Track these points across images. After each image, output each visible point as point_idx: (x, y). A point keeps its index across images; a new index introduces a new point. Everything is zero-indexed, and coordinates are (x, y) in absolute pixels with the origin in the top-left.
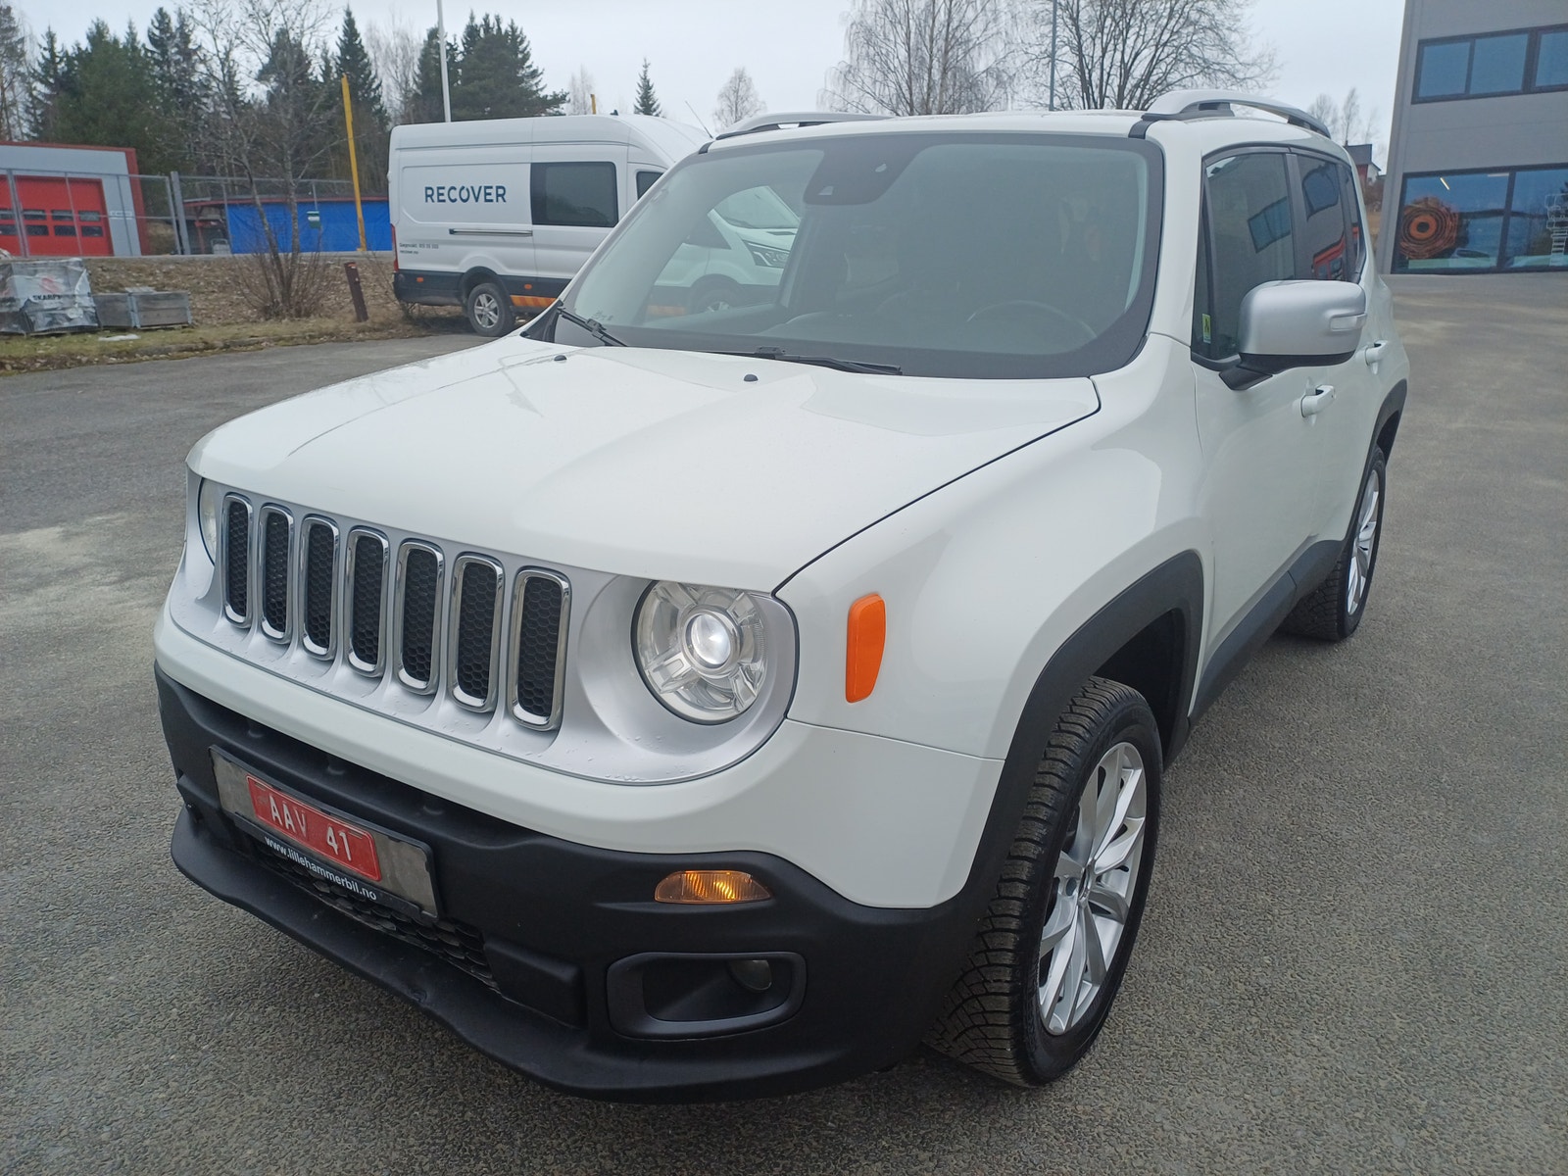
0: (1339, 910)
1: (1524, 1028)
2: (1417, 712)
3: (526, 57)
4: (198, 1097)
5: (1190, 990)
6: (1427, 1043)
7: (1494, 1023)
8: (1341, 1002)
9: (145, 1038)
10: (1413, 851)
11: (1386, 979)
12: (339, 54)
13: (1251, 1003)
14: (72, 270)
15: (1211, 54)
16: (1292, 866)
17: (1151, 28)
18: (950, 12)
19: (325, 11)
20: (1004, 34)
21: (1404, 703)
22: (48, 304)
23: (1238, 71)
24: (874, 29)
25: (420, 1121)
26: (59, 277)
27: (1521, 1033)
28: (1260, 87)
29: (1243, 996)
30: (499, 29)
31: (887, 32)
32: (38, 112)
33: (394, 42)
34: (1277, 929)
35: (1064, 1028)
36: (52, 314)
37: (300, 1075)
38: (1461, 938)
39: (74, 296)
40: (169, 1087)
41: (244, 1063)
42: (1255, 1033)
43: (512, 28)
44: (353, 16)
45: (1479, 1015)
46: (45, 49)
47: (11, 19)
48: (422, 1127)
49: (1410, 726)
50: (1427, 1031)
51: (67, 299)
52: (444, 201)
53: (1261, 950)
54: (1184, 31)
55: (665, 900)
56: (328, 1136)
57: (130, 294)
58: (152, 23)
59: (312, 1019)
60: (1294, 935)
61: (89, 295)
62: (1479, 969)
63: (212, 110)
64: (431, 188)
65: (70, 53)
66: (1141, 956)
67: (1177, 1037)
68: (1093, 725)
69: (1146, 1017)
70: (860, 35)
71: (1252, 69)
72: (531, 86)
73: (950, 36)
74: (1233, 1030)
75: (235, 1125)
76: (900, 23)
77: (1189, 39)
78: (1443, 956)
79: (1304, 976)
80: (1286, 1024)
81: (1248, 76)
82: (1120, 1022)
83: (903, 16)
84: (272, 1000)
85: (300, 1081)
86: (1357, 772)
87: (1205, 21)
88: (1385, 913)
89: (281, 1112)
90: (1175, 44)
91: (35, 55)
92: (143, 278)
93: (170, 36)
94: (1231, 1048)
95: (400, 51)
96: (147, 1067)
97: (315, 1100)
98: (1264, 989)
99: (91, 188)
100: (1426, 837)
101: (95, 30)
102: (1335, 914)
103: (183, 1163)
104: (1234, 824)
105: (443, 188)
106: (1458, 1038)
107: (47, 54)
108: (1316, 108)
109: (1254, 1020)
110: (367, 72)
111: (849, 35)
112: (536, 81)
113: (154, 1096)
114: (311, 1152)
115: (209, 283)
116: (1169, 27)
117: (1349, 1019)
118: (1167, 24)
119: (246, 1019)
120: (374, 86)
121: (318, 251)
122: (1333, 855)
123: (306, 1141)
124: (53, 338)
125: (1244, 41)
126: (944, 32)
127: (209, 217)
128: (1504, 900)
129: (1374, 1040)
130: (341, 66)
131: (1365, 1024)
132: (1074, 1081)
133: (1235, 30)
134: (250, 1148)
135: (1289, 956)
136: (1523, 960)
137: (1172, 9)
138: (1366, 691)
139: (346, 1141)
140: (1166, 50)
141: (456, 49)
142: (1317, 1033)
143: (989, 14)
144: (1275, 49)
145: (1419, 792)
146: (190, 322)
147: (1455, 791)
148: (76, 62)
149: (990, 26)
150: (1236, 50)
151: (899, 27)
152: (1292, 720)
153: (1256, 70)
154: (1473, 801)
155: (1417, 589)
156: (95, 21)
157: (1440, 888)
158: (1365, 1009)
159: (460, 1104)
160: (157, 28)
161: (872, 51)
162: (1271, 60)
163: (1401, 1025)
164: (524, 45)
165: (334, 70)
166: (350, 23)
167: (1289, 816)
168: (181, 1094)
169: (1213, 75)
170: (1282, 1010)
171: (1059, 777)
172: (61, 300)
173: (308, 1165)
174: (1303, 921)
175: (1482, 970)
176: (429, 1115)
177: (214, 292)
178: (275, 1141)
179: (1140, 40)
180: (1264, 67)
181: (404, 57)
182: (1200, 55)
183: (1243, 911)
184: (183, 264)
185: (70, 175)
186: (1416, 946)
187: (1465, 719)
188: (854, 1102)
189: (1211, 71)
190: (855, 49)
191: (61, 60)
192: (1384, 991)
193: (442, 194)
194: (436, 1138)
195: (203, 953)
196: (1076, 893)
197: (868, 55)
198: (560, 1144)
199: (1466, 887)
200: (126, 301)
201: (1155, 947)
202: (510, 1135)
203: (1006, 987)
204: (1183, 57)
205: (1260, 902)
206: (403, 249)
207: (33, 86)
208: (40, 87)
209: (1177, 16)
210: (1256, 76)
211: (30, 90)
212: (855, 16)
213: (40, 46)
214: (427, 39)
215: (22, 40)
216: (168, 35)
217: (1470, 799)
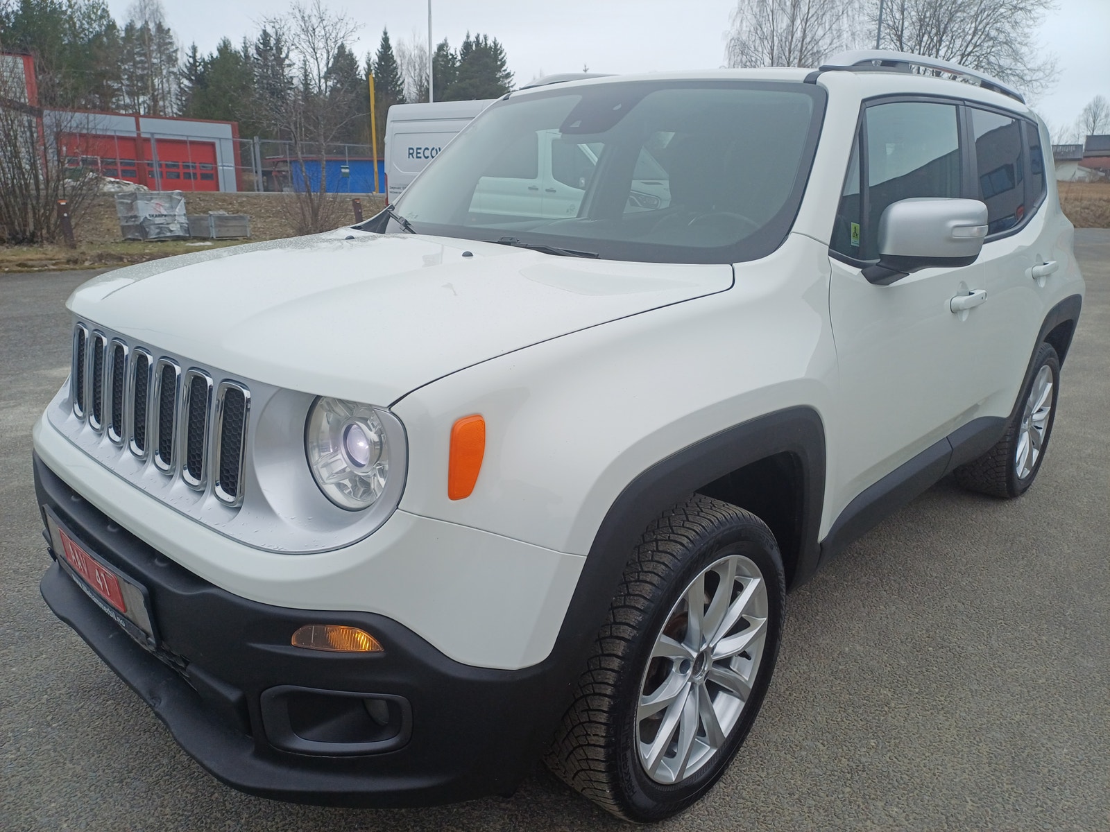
0: (946, 709)
1: (1079, 822)
2: (1061, 558)
3: (503, 64)
4: (36, 761)
5: (802, 760)
6: (990, 825)
7: (1054, 815)
8: (925, 784)
9: (19, 713)
10: (1024, 668)
11: (970, 769)
12: (377, 61)
13: (849, 776)
14: (175, 198)
15: (1005, 62)
16: (917, 670)
17: (958, 42)
18: (805, 31)
19: (352, 27)
20: (845, 47)
21: (1052, 551)
22: (158, 220)
23: (1025, 75)
24: (747, 43)
25: (179, 796)
26: (166, 202)
27: (1075, 826)
28: (1042, 87)
29: (843, 770)
30: (486, 44)
31: (756, 45)
32: (184, 98)
33: (415, 53)
34: (890, 719)
35: (674, 780)
36: (159, 226)
37: (110, 753)
38: (1045, 741)
39: (175, 215)
40: (19, 751)
41: (76, 740)
42: (845, 800)
43: (495, 43)
44: (388, 35)
45: (1041, 806)
46: (190, 57)
47: (170, 37)
48: (179, 801)
49: (1052, 569)
50: (992, 815)
51: (170, 217)
52: (420, 157)
53: (871, 735)
54: (986, 45)
55: (300, 645)
56: (111, 800)
57: (211, 215)
58: (259, 40)
59: (135, 713)
60: (902, 724)
61: (185, 215)
62: (1053, 769)
63: (293, 98)
64: (413, 149)
65: (206, 60)
66: (770, 729)
67: (778, 796)
68: (698, 537)
69: (758, 778)
70: (737, 47)
71: (1037, 73)
72: (505, 84)
73: (804, 49)
74: (827, 796)
75: (52, 784)
76: (766, 38)
77: (989, 50)
78: (1024, 755)
79: (900, 758)
80: (873, 796)
81: (1033, 79)
82: (735, 779)
83: (769, 34)
84: (114, 696)
85: (108, 757)
86: (995, 601)
87: (1002, 37)
88: (986, 715)
89: (86, 778)
90: (978, 54)
91: (183, 60)
92: (226, 206)
93: (271, 49)
94: (821, 811)
95: (418, 59)
96: (10, 735)
97: (113, 773)
98: (864, 765)
99: (209, 148)
100: (1039, 658)
101: (222, 45)
102: (942, 712)
103: (6, 807)
104: (879, 634)
105: (420, 149)
106: (1018, 824)
107: (191, 60)
108: (1093, 105)
109: (848, 789)
110: (395, 73)
111: (728, 47)
112: (509, 80)
113: (7, 756)
114: (95, 811)
115: (267, 211)
116: (973, 41)
117: (927, 798)
118: (972, 39)
119: (91, 707)
120: (399, 83)
121: (337, 192)
122: (955, 664)
123: (95, 802)
124: (159, 243)
125: (1032, 52)
126: (799, 45)
127: (283, 169)
128: (1092, 714)
129: (944, 817)
130: (378, 69)
131: (941, 803)
132: (684, 823)
133: (1026, 45)
134: (54, 802)
135: (893, 741)
136: (1094, 765)
137: (976, 28)
138: (1023, 539)
139: (122, 805)
140: (970, 58)
141: (456, 58)
142: (897, 806)
143: (835, 32)
144: (1056, 59)
145: (1044, 622)
146: (248, 236)
147: (1075, 623)
148: (209, 66)
149: (835, 41)
150: (1025, 59)
151: (766, 42)
152: (953, 557)
153: (1041, 74)
154: (1088, 632)
155: (1089, 463)
156: (223, 39)
157: (1039, 699)
158: (944, 791)
159: (213, 786)
160: (261, 44)
161: (744, 59)
162: (1053, 67)
163: (971, 808)
164: (502, 55)
165: (373, 72)
166: (386, 40)
167: (927, 631)
168: (25, 757)
169: (1006, 78)
170: (873, 785)
171: (659, 576)
172: (166, 218)
173: (88, 820)
174: (913, 715)
175: (1055, 770)
176: (188, 793)
177: (270, 217)
178: (73, 799)
179: (950, 51)
180: (1047, 72)
181: (421, 63)
182: (996, 62)
183: (865, 702)
184: (252, 197)
185: (190, 139)
186: (1004, 744)
187: (1100, 567)
188: (504, 819)
189: (1004, 75)
190: (733, 57)
191: (200, 64)
192: (965, 779)
193: (420, 153)
194: (185, 811)
195: (82, 657)
196: (689, 672)
197: (741, 61)
198: (272, 826)
199: (1062, 700)
200: (207, 220)
201: (783, 723)
202: (238, 815)
203: (602, 742)
204: (983, 64)
205: (882, 696)
206: (392, 190)
207: (181, 81)
208: (186, 82)
209: (980, 33)
210: (1041, 79)
211: (179, 84)
212: (734, 33)
213: (187, 55)
214: (436, 51)
215: (176, 51)
216: (268, 48)
217: (1086, 631)
